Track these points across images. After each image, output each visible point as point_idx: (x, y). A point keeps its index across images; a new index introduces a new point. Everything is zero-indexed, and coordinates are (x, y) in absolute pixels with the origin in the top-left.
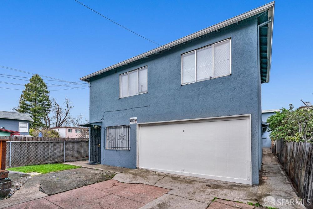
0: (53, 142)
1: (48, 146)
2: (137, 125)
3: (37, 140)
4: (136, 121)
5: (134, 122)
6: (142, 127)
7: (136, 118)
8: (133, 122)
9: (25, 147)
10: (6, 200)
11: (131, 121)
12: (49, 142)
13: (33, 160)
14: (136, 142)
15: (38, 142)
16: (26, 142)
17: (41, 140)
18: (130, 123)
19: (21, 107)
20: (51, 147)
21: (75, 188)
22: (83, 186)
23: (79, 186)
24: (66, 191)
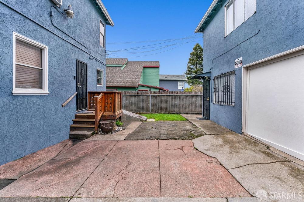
0: (178, 95)
1: (175, 99)
2: (243, 68)
3: (167, 94)
4: (241, 62)
5: (240, 65)
6: (251, 71)
7: (241, 59)
8: (238, 65)
9: (159, 99)
10: (108, 135)
11: (235, 65)
12: (175, 95)
13: (165, 110)
14: (241, 95)
15: (167, 95)
16: (160, 95)
17: (170, 94)
18: (236, 67)
19: (188, 71)
20: (177, 99)
21: (146, 140)
22: (155, 139)
23: (151, 138)
24: (137, 140)
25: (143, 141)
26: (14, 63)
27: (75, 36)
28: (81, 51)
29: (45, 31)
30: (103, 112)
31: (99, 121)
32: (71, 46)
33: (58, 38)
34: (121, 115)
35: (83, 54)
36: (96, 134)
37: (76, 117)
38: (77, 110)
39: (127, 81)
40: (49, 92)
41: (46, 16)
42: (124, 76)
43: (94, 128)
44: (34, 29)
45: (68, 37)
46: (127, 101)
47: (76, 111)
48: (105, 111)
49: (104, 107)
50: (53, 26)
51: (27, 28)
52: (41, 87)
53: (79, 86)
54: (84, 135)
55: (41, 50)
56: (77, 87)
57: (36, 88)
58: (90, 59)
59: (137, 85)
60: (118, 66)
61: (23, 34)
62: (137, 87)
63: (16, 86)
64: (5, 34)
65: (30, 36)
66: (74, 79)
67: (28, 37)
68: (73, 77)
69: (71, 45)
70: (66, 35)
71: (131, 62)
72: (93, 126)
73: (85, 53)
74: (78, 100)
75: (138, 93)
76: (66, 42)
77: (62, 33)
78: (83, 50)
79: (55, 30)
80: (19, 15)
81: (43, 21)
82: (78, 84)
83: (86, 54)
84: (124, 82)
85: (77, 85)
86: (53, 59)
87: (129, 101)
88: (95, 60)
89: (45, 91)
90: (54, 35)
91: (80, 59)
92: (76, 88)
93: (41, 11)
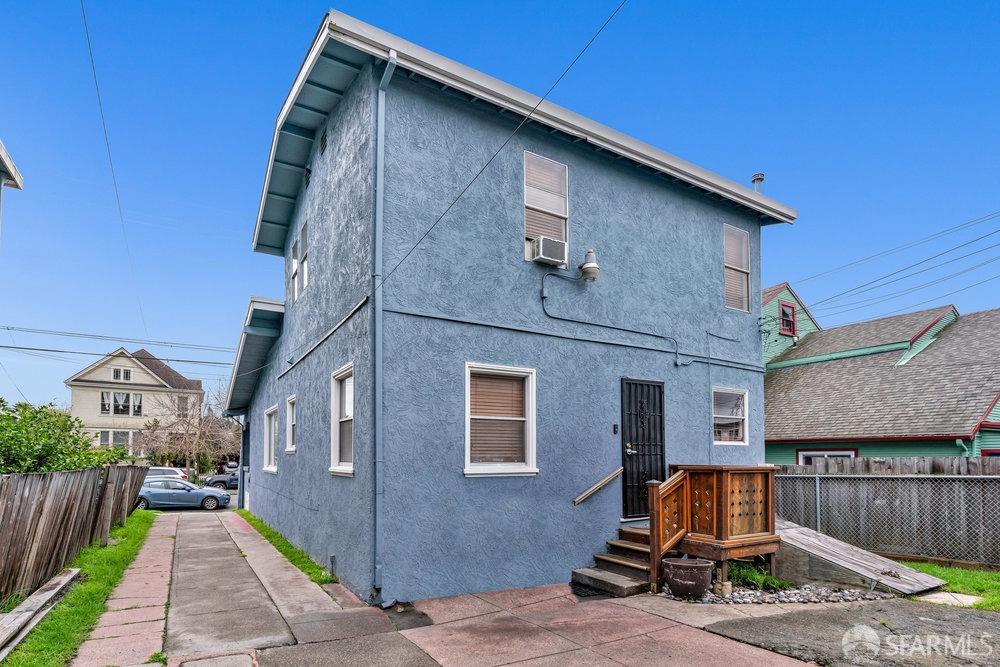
21: (773, 650)
22: (810, 660)
23: (796, 653)
24: (739, 641)
25: (754, 650)
26: (468, 417)
27: (616, 317)
28: (639, 351)
29: (529, 338)
30: (687, 532)
31: (665, 556)
32: (603, 349)
33: (561, 341)
34: (773, 548)
35: (646, 358)
36: (653, 591)
37: (622, 535)
38: (625, 517)
39: (912, 413)
40: (537, 470)
41: (533, 304)
42: (903, 390)
43: (648, 572)
44: (504, 343)
45: (592, 328)
46: (878, 502)
47: (622, 520)
48: (693, 530)
49: (689, 516)
50: (547, 318)
51: (490, 345)
52: (522, 459)
53: (629, 450)
54: (614, 587)
55: (522, 381)
56: (624, 453)
57: (513, 461)
58: (676, 365)
59: (969, 428)
60: (885, 348)
61: (484, 361)
62: (968, 440)
63: (472, 460)
64: (453, 371)
65: (495, 360)
66: (615, 432)
67: (494, 362)
68: (611, 429)
69: (601, 346)
70: (585, 326)
71: (976, 315)
72: (645, 568)
73: (656, 353)
74: (629, 490)
75: (936, 469)
76: (586, 344)
77: (573, 325)
78: (649, 346)
79: (555, 325)
80: (475, 328)
81: (524, 318)
82: (629, 445)
83: (661, 356)
84: (896, 418)
85: (624, 447)
86: (550, 394)
87: (891, 503)
88: (700, 365)
89: (531, 467)
90: (550, 339)
91: (635, 375)
92: (620, 457)
93: (519, 300)
